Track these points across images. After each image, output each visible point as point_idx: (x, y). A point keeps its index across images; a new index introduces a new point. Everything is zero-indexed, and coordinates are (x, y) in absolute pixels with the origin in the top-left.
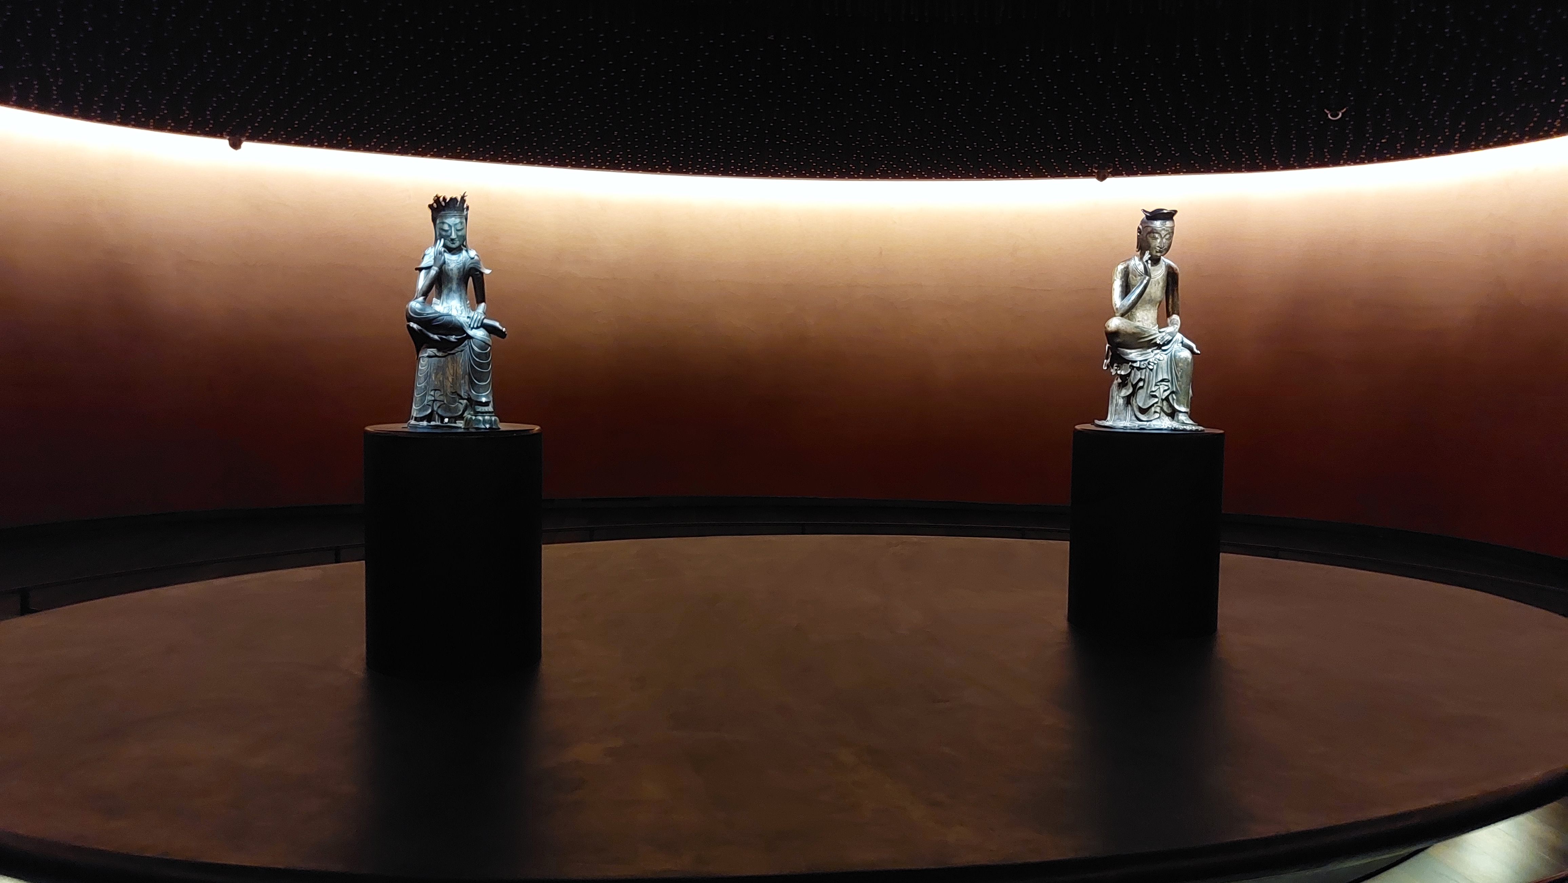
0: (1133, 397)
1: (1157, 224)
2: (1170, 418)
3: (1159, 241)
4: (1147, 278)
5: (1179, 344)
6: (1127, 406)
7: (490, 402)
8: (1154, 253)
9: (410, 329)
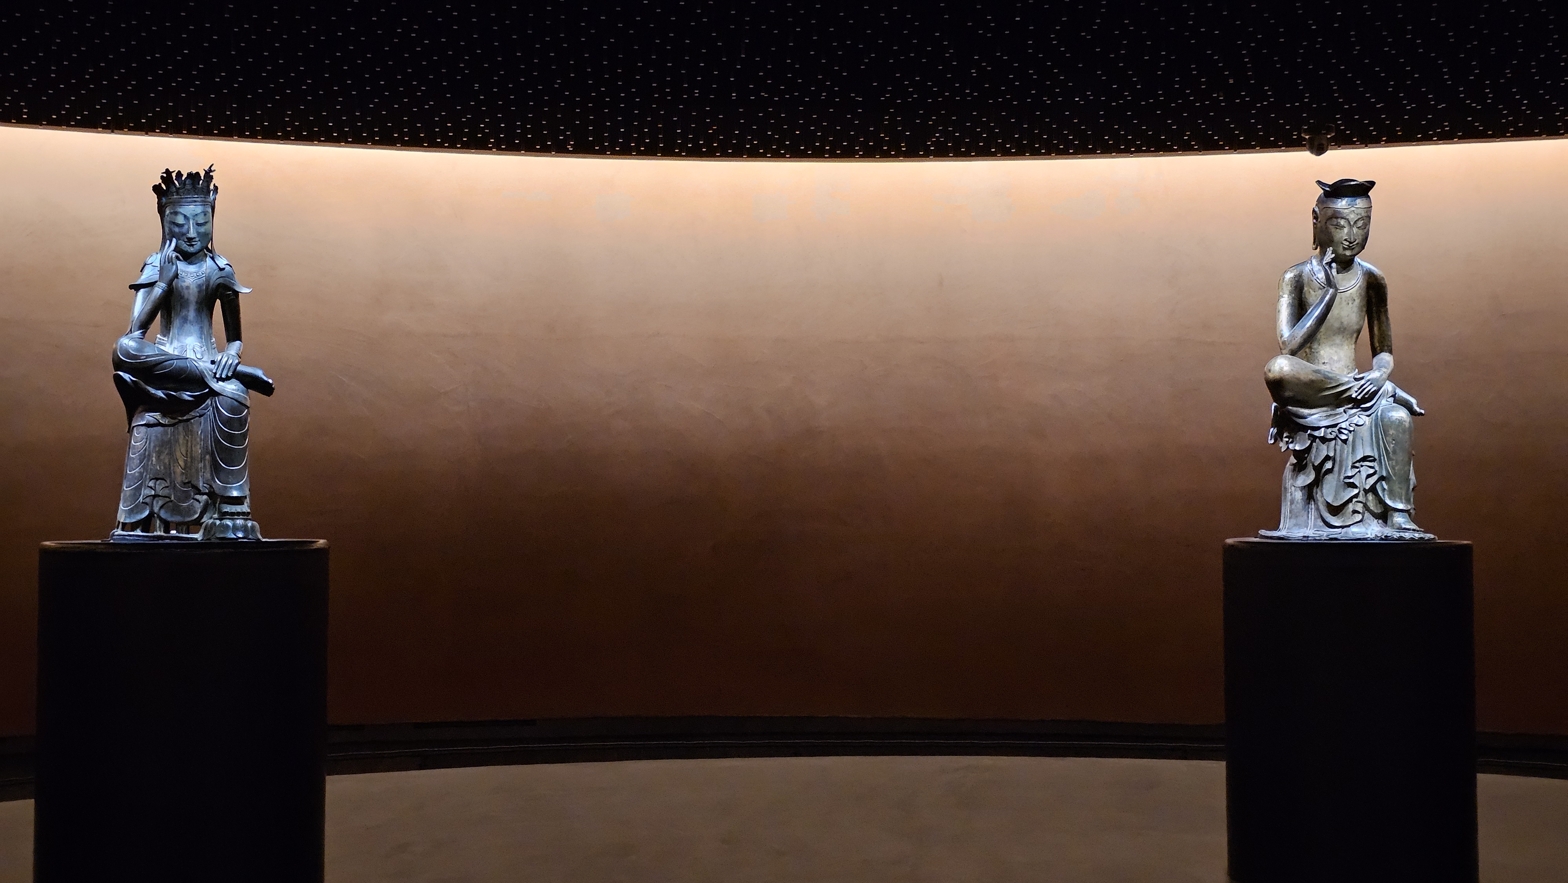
0: (1317, 487)
1: (1342, 204)
2: (1380, 521)
3: (1346, 230)
4: (1331, 291)
5: (1388, 400)
6: (1309, 504)
7: (246, 497)
8: (1341, 251)
9: (118, 380)
